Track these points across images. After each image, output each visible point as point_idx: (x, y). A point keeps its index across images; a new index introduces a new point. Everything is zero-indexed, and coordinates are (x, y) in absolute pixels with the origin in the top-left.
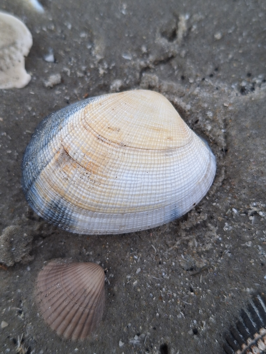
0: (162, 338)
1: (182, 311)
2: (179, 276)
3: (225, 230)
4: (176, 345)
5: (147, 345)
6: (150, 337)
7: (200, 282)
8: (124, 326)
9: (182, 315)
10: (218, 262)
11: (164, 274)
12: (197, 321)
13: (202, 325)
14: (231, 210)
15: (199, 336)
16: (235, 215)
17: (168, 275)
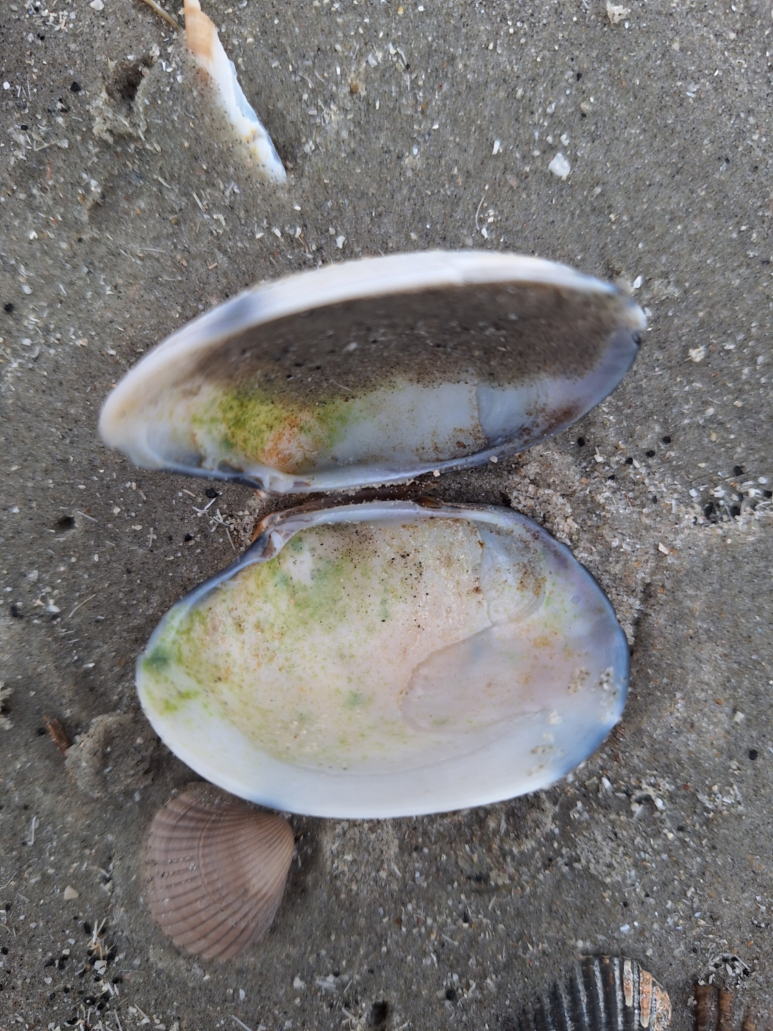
0: (382, 992)
1: (435, 951)
2: (449, 888)
3: (572, 817)
4: (406, 1009)
5: (348, 995)
6: (359, 983)
7: (488, 907)
8: (311, 952)
9: (432, 959)
10: (537, 879)
11: (417, 875)
12: (461, 977)
13: (468, 986)
14: (600, 779)
15: (455, 1005)
16: (604, 791)
17: (426, 878)
